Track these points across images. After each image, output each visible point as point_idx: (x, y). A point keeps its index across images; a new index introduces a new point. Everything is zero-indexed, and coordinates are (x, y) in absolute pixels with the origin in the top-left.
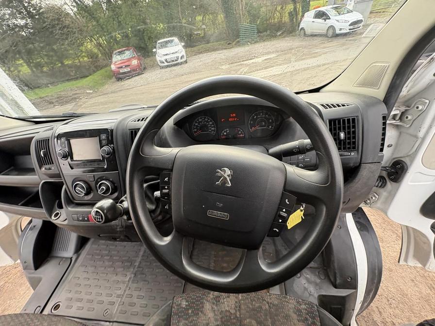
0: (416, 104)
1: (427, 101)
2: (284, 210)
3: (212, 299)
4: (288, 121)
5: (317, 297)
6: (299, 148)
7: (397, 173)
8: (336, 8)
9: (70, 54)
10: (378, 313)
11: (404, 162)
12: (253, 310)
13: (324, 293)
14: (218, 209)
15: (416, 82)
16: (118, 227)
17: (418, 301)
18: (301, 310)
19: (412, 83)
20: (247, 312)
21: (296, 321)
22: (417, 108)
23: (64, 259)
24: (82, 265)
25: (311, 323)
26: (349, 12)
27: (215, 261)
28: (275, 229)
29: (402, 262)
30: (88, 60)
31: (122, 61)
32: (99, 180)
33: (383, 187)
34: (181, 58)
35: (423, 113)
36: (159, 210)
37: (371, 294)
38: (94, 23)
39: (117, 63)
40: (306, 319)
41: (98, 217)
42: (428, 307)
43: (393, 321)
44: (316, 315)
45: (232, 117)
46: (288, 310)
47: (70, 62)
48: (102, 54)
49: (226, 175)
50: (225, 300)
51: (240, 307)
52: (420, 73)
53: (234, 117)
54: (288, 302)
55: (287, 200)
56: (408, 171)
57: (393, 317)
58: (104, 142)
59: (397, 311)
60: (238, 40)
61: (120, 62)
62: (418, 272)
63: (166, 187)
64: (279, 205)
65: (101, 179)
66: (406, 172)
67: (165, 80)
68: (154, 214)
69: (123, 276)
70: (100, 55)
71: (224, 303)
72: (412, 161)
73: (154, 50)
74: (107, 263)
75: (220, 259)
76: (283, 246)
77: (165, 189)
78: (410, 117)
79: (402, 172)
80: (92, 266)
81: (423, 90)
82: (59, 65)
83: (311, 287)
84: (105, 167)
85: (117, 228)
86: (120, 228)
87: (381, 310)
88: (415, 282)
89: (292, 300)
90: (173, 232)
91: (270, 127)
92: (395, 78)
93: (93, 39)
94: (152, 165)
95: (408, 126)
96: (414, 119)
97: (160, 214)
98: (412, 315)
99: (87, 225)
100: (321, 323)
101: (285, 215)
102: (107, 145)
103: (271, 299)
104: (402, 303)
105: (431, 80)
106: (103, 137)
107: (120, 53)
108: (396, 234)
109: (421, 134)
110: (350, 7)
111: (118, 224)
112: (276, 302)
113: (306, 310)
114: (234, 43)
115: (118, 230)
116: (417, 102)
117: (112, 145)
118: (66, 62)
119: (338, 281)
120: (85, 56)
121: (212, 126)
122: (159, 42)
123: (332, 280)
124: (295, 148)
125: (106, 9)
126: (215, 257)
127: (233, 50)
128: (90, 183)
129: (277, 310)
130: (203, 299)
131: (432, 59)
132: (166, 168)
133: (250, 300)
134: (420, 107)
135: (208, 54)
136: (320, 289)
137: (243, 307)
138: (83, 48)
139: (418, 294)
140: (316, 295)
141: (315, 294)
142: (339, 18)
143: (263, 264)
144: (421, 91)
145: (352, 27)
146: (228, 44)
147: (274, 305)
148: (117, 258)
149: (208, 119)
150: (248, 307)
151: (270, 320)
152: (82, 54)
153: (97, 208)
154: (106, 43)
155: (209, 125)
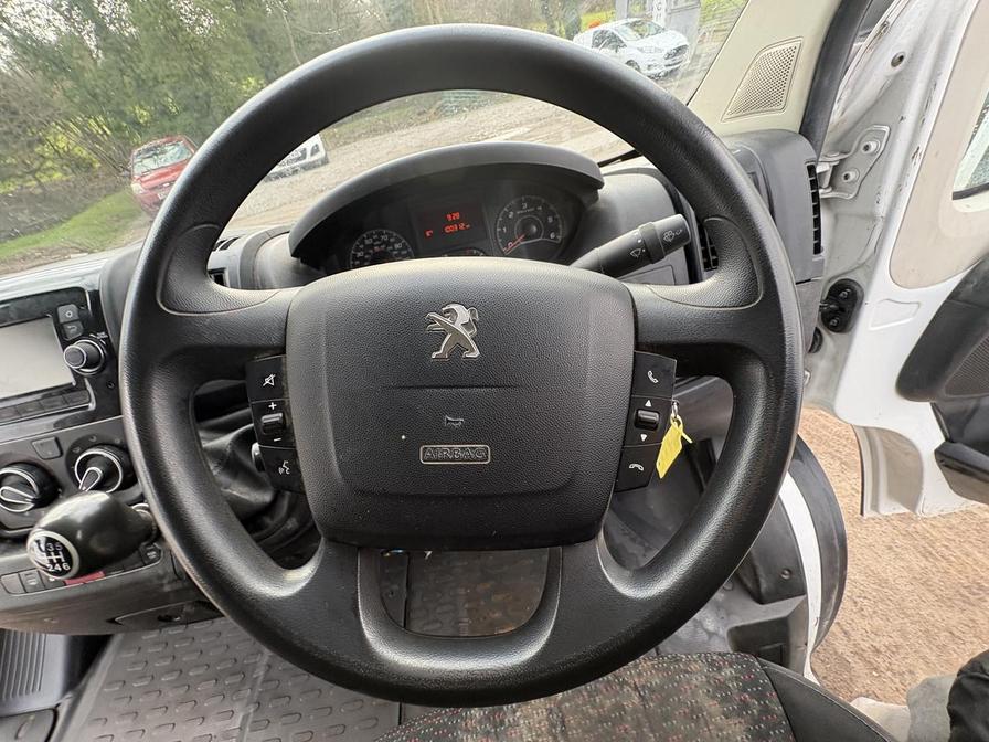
0: (859, 143)
1: (886, 129)
2: (648, 404)
3: (480, 722)
4: (593, 211)
5: (726, 635)
6: (644, 244)
7: (842, 310)
8: (633, 25)
9: (7, 166)
10: (841, 635)
11: (854, 282)
12: (602, 719)
13: (739, 623)
14: (452, 436)
15: (858, 87)
16: (165, 581)
17: (910, 588)
18: (724, 683)
19: (849, 90)
20: (585, 732)
21: (721, 720)
22: (867, 148)
23: (32, 717)
24: (94, 720)
25: (760, 711)
26: (658, 30)
27: (469, 610)
28: (633, 466)
29: (868, 513)
30: (65, 178)
31: (160, 171)
32: (78, 450)
33: (817, 350)
34: (312, 154)
35: (880, 158)
36: (285, 504)
37: (834, 597)
38: (68, 84)
39: (147, 178)
40: (745, 706)
41: (54, 558)
42: (928, 595)
43: (875, 644)
44: (763, 685)
45: (453, 222)
46: (694, 694)
47: (12, 189)
48: (102, 161)
49: (458, 326)
50: (518, 714)
51: (563, 723)
52: (862, 64)
53: (457, 222)
54: (687, 672)
55: (650, 374)
56: (864, 302)
57: (873, 636)
58: (72, 330)
59: (877, 621)
60: (439, 103)
61: (154, 174)
62: (895, 527)
63: (273, 406)
64: (631, 394)
65: (84, 443)
66: (861, 303)
67: (281, 206)
68: (272, 518)
69: (224, 719)
70: (97, 165)
71: (515, 724)
72: (870, 276)
74: (171, 695)
75: (482, 603)
76: (625, 534)
77: (271, 412)
78: (852, 176)
79: (854, 306)
80: (123, 715)
81: (873, 105)
83: (709, 615)
84: (92, 406)
85: (162, 585)
86: (169, 583)
87: (847, 628)
88: (896, 549)
89: (695, 661)
90: (322, 547)
91: (552, 236)
92: (819, 72)
93: (71, 125)
94: (211, 338)
95: (851, 196)
96: (861, 178)
97: (289, 515)
98: (906, 620)
99: (57, 596)
100: (782, 705)
101: (654, 417)
102: (85, 335)
103: (640, 675)
104: (882, 600)
105: (888, 77)
106: (68, 312)
107: (154, 152)
108: (839, 459)
109: (882, 210)
110: (661, 23)
111: (161, 572)
112: (656, 681)
113: (737, 679)
114: (432, 111)
115: (167, 588)
116: (864, 135)
117: (102, 335)
119: (764, 586)
120: (54, 169)
121: (404, 252)
123: (750, 585)
124: (635, 246)
125: (97, 47)
126: (469, 601)
127: (431, 125)
128: (48, 464)
129: (663, 702)
130: (455, 728)
131: (884, 25)
132: (261, 343)
133: (585, 694)
134: (873, 146)
135: (377, 138)
136: (728, 614)
137: (571, 721)
138: (47, 151)
139: (906, 574)
140: (723, 632)
141: (721, 632)
142: (643, 43)
143: (619, 578)
144: (869, 110)
145: (670, 61)
146: (419, 114)
147: (652, 691)
148: (201, 671)
149: (390, 236)
150: (586, 716)
151: (651, 735)
152: (41, 164)
153: (48, 528)
154: (109, 132)
155: (395, 252)
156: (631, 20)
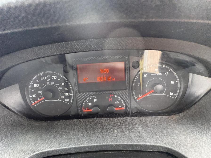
91: (171, 93)
155: (60, 88)
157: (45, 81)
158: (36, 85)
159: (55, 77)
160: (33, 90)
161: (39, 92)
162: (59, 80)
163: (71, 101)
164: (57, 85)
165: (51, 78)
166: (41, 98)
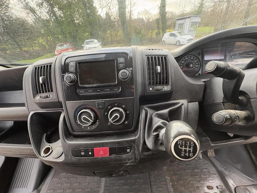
16: (130, 162)
26: (186, 34)
30: (39, 49)
31: (61, 50)
32: (110, 107)
39: (59, 51)
47: (26, 49)
58: (121, 66)
65: (113, 105)
70: (47, 47)
73: (83, 45)
82: (19, 50)
93: (44, 37)
102: (125, 68)
106: (121, 60)
107: (61, 45)
111: (130, 158)
117: (131, 69)
118: (24, 49)
120: (37, 46)
122: (86, 41)
138: (37, 42)
142: (181, 37)
152: (35, 45)
154: (52, 40)
155: (194, 63)
156: (179, 31)
157: (187, 60)
158: (183, 62)
159: (192, 58)
160: (181, 64)
161: (184, 65)
162: (194, 59)
163: (198, 69)
164: (193, 61)
165: (190, 58)
166: (184, 68)
